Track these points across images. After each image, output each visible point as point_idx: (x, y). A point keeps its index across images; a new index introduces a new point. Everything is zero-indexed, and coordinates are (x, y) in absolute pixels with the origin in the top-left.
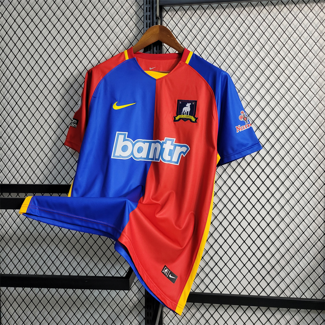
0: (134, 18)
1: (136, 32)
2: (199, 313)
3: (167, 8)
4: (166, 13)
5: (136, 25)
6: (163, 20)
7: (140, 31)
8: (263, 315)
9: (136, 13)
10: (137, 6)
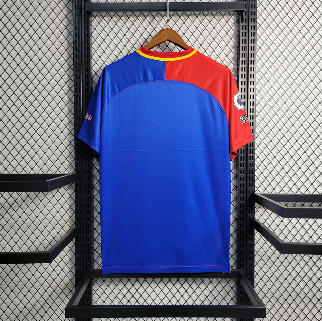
0: (64, 21)
1: (67, 34)
2: (126, 289)
3: (95, 14)
4: (94, 18)
5: (66, 28)
6: (91, 25)
7: (70, 33)
8: (182, 287)
9: (66, 17)
10: (68, 10)
